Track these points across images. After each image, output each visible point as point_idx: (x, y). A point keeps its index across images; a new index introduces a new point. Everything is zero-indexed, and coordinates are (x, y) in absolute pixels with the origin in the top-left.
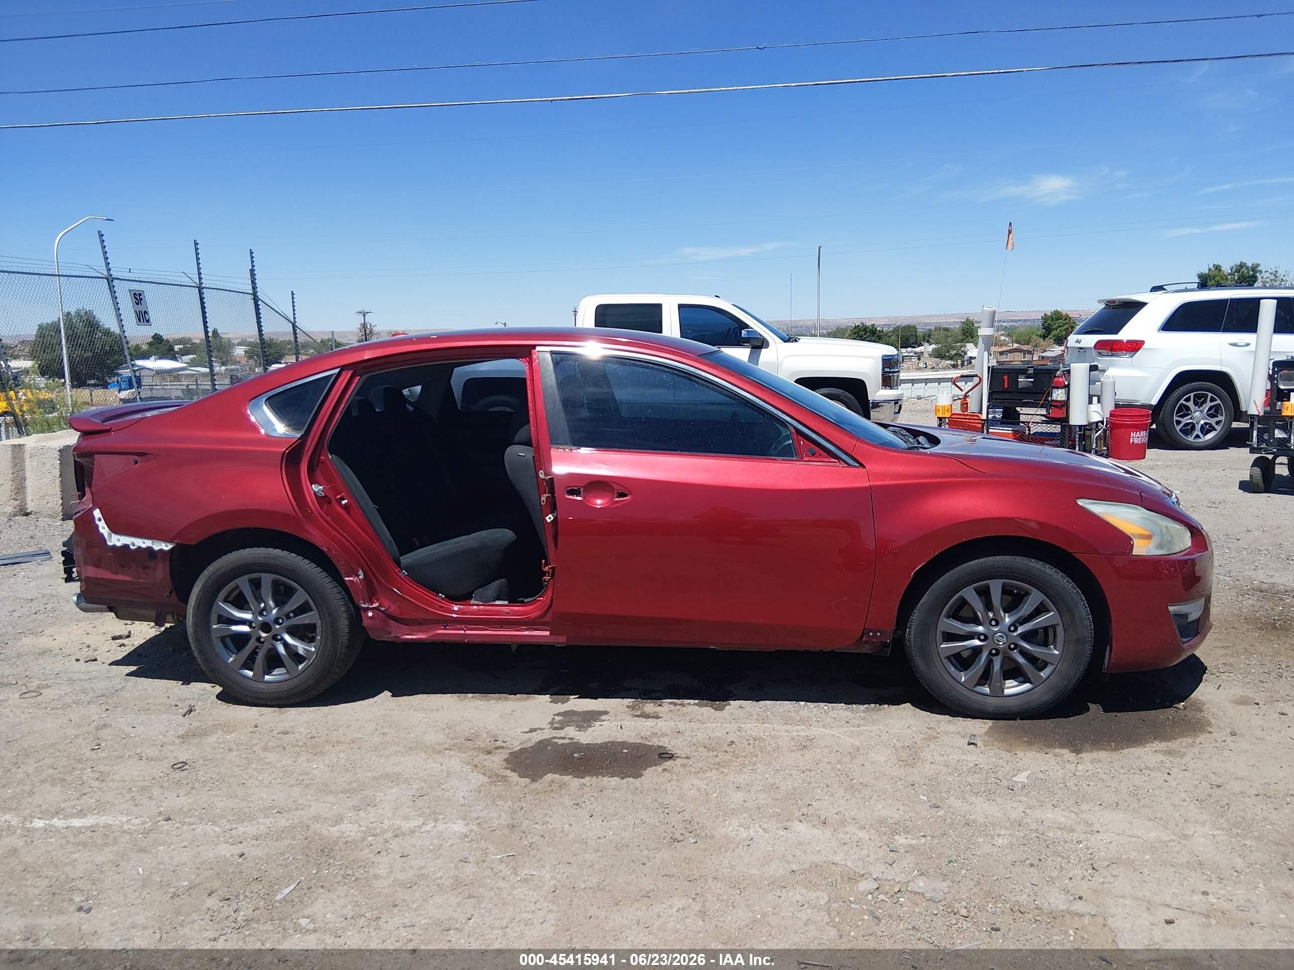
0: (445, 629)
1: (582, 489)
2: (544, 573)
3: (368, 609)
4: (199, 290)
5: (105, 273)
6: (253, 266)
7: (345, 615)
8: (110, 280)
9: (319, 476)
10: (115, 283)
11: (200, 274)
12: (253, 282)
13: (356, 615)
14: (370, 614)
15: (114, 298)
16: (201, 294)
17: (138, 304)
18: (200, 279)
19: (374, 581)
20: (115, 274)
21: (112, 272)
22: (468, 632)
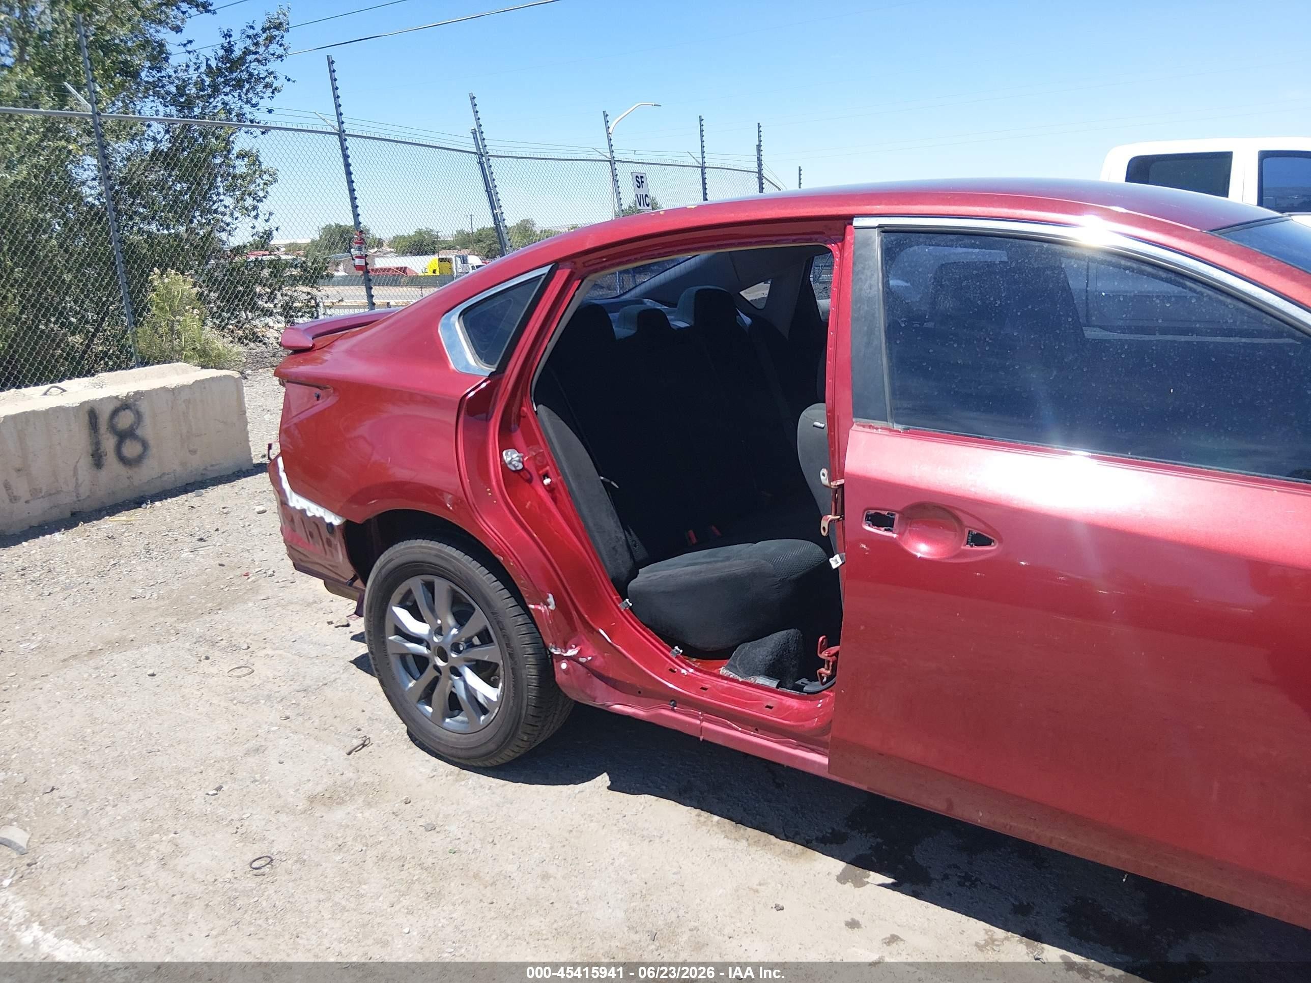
0: (673, 710)
1: (897, 516)
2: (822, 663)
3: (561, 658)
4: (702, 170)
5: (609, 155)
6: (760, 141)
7: (532, 660)
8: (612, 162)
9: (518, 437)
10: (617, 165)
11: (703, 152)
12: (759, 159)
13: (546, 664)
14: (564, 666)
15: (616, 181)
16: (703, 174)
17: (639, 187)
18: (703, 158)
19: (574, 613)
20: (617, 156)
21: (614, 154)
22: (705, 724)
